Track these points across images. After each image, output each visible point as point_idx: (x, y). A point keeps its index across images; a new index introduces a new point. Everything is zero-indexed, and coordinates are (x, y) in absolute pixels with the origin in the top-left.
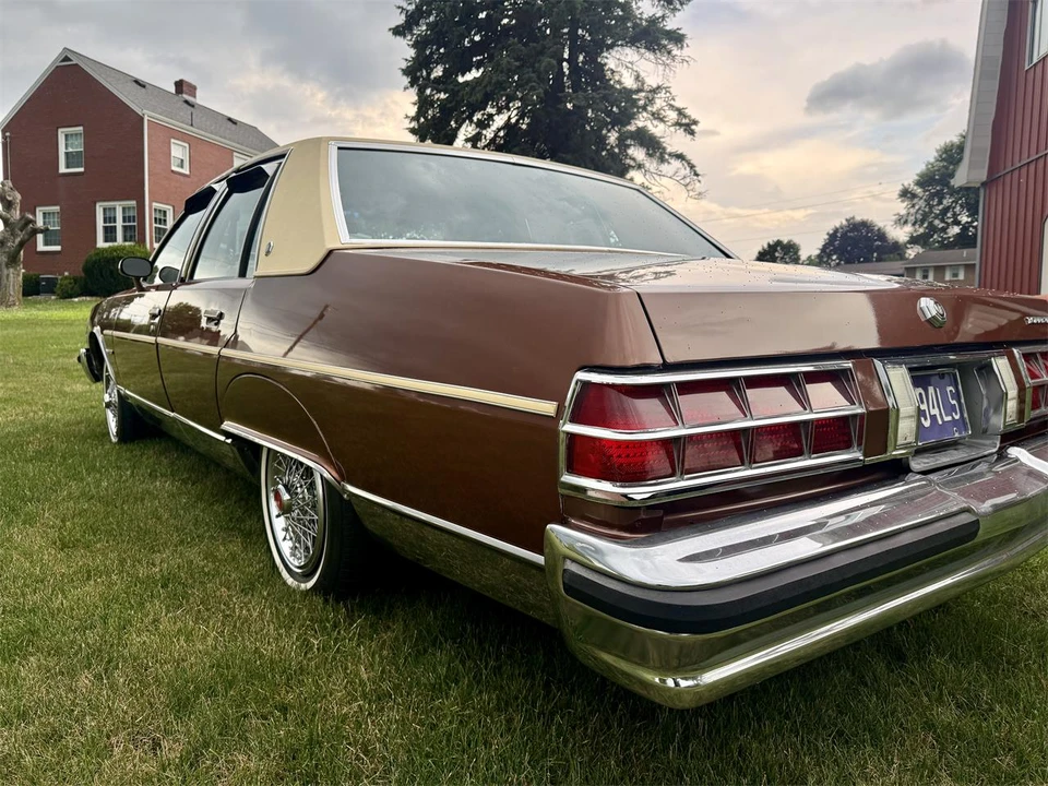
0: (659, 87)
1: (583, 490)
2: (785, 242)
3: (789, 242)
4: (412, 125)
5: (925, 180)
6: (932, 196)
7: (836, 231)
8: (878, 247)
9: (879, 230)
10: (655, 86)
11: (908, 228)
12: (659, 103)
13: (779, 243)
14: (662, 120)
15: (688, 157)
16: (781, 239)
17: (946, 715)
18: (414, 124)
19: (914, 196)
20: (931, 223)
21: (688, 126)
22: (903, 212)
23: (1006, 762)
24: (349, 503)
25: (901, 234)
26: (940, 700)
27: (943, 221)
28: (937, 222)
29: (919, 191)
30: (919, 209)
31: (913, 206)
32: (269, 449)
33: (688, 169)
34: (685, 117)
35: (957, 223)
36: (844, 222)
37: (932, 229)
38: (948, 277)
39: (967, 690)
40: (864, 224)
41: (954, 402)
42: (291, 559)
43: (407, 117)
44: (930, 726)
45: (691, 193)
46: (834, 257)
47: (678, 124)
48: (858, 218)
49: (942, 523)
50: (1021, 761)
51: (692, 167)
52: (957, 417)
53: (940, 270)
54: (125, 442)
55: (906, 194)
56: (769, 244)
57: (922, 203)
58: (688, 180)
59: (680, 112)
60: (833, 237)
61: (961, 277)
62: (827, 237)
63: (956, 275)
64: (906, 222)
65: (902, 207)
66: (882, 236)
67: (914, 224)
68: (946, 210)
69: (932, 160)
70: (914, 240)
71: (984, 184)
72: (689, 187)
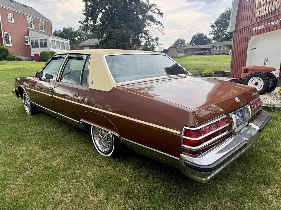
0: (153, 4)
1: (184, 147)
2: (181, 39)
3: (183, 39)
4: (84, 12)
5: (217, 23)
6: (218, 27)
7: (194, 36)
8: (205, 40)
9: (205, 36)
10: (152, 4)
11: (213, 36)
12: (153, 8)
13: (180, 39)
14: (154, 13)
15: (161, 23)
16: (180, 38)
17: (239, 174)
18: (85, 12)
19: (214, 27)
20: (218, 34)
21: (161, 14)
22: (211, 31)
23: (250, 182)
24: (122, 141)
25: (211, 37)
26: (237, 170)
27: (221, 34)
28: (220, 34)
29: (215, 25)
30: (215, 30)
31: (214, 29)
32: (93, 126)
33: (161, 26)
34: (160, 12)
35: (225, 34)
36: (197, 34)
37: (218, 36)
38: (222, 49)
39: (242, 168)
40: (201, 34)
41: (240, 115)
42: (102, 149)
43: (83, 10)
44: (236, 176)
45: (162, 33)
46: (194, 43)
47: (158, 13)
48: (200, 33)
49: (242, 144)
50: (252, 182)
51: (162, 25)
52: (241, 118)
53: (220, 47)
54: (33, 115)
55: (212, 26)
56: (177, 40)
57: (216, 29)
58: (161, 30)
59: (159, 11)
60: (193, 38)
61: (225, 49)
62: (192, 38)
63: (224, 48)
64: (212, 34)
65: (211, 30)
66: (206, 37)
67: (214, 35)
68: (222, 31)
69: (219, 17)
70: (214, 39)
71: (234, 32)
72: (161, 32)
